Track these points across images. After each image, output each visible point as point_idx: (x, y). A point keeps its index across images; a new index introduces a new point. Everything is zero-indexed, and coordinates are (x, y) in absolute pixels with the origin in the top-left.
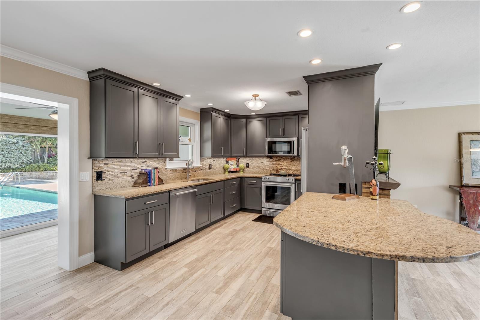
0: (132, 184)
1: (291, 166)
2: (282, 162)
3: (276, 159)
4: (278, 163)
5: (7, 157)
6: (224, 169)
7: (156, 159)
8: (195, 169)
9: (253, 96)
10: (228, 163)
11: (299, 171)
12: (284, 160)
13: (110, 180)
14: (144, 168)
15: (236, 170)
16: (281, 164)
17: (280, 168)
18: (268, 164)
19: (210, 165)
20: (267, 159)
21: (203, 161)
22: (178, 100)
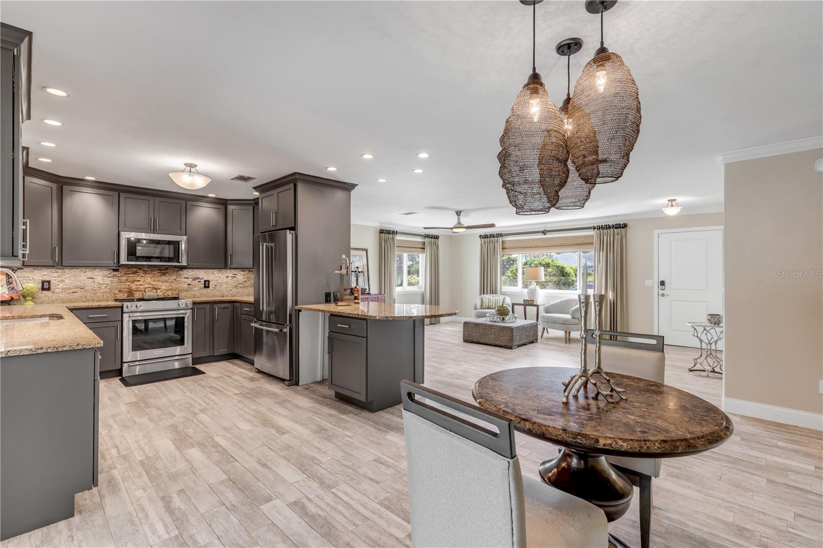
1: (160, 284)
2: (142, 276)
3: (128, 271)
4: (131, 279)
9: (186, 165)
11: (175, 291)
12: (145, 272)
15: (10, 298)
16: (140, 281)
17: (136, 288)
18: (108, 281)
20: (105, 272)
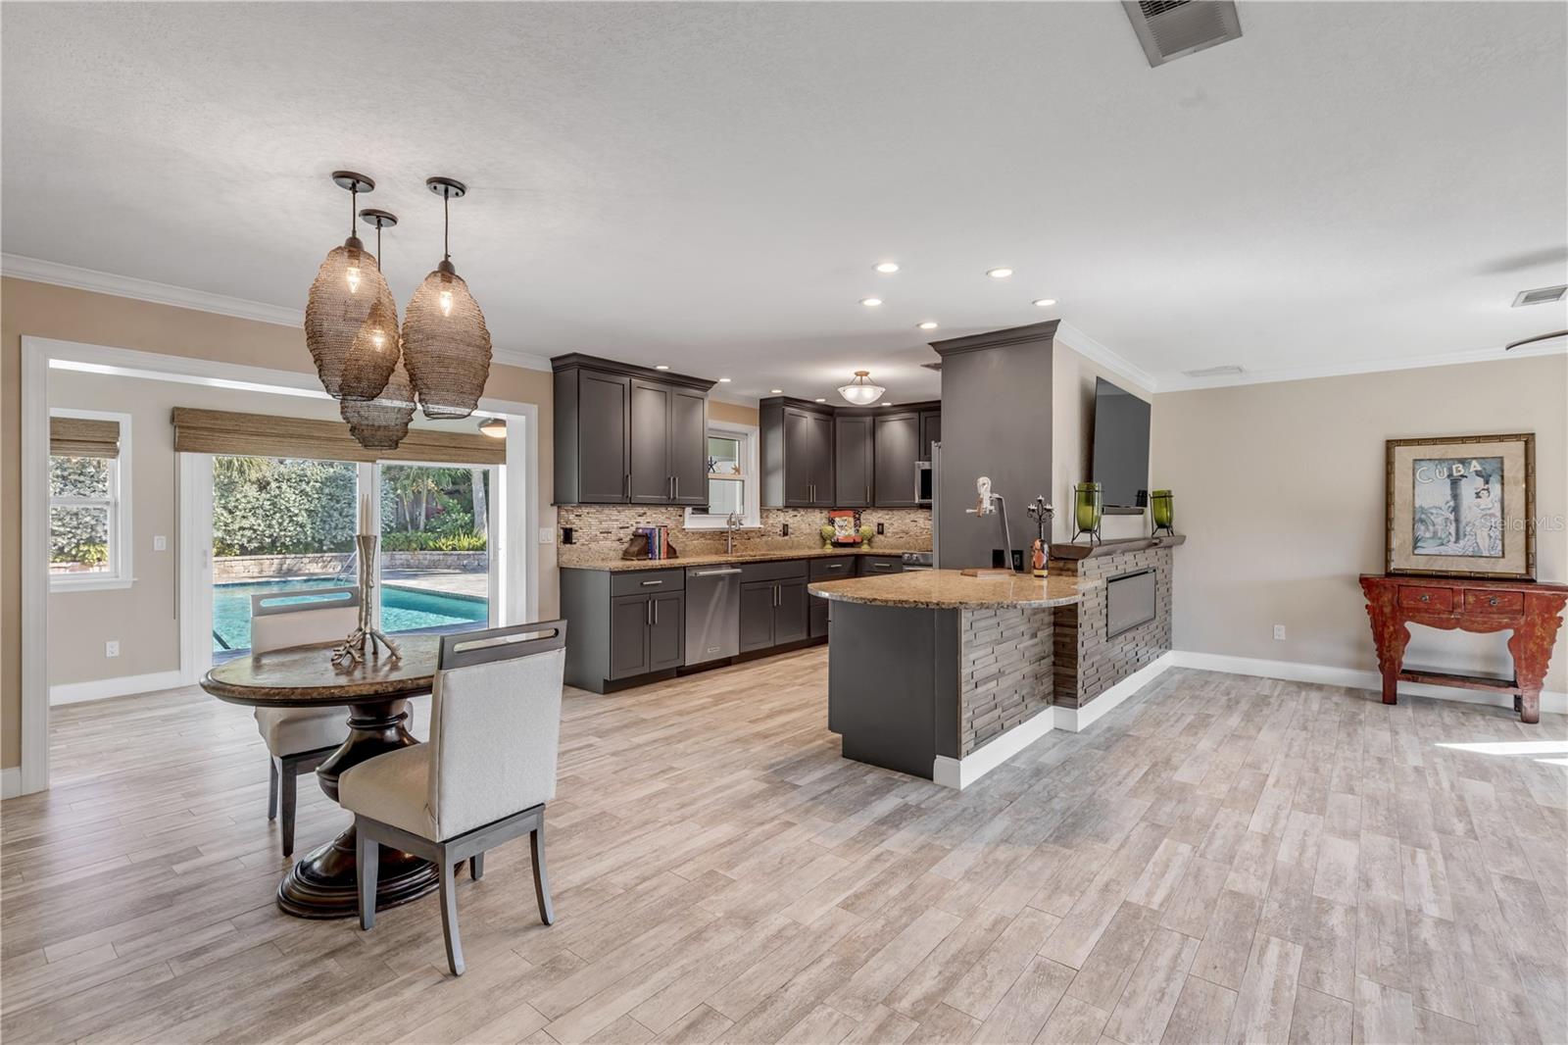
0: (621, 553)
5: (347, 516)
6: (822, 537)
7: (663, 510)
8: (748, 534)
9: (857, 374)
10: (832, 522)
13: (583, 545)
14: (641, 526)
15: (852, 541)
19: (785, 526)
21: (767, 517)
22: (706, 390)
